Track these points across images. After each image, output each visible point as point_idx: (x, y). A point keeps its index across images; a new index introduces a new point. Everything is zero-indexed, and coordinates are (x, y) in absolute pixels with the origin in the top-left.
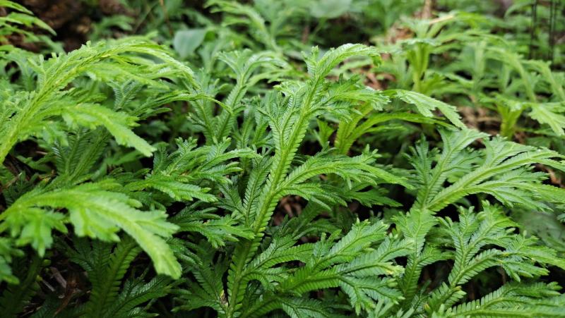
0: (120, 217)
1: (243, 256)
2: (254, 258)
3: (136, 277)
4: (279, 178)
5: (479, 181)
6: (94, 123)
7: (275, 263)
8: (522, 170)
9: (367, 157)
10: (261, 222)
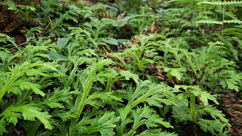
0: (36, 114)
1: (74, 123)
2: (77, 123)
3: (41, 130)
4: (84, 99)
5: (145, 98)
6: (28, 88)
7: (83, 125)
8: (158, 94)
9: (110, 92)
10: (79, 113)
